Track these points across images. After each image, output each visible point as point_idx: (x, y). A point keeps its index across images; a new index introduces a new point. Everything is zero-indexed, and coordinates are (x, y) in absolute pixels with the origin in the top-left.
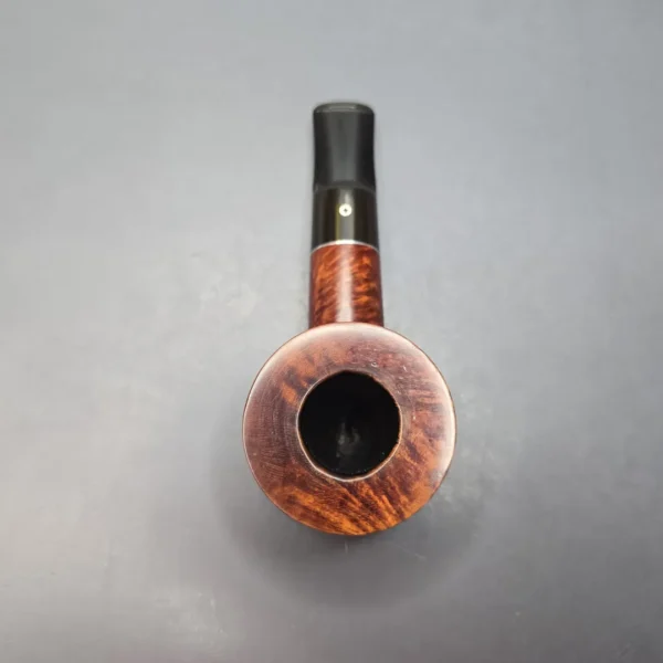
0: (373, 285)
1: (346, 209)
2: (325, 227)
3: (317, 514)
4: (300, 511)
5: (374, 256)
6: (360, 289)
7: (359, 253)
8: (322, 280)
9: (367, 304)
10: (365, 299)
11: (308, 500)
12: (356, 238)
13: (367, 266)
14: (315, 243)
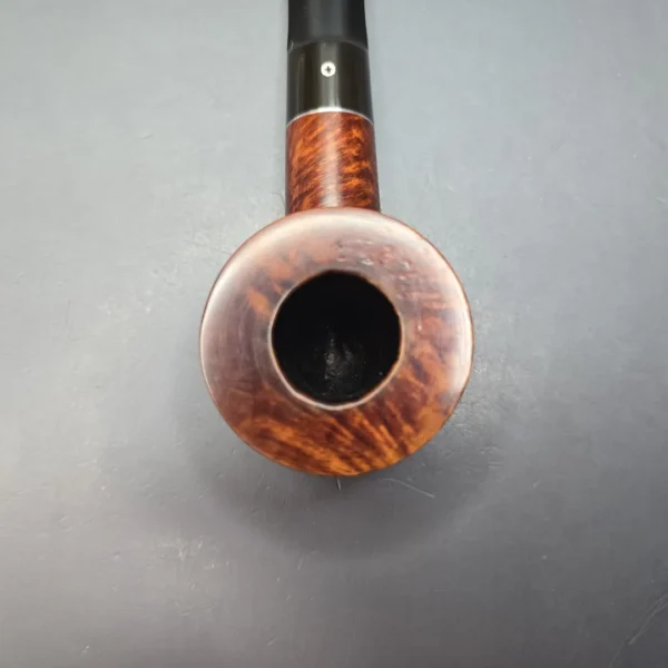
0: (365, 164)
1: (328, 69)
2: (304, 92)
3: (298, 450)
4: (276, 448)
5: (367, 127)
6: (350, 169)
7: (348, 123)
8: (301, 160)
9: (359, 188)
10: (355, 182)
11: (285, 434)
12: (343, 105)
13: (358, 140)
14: (291, 113)
